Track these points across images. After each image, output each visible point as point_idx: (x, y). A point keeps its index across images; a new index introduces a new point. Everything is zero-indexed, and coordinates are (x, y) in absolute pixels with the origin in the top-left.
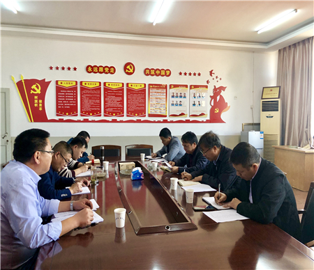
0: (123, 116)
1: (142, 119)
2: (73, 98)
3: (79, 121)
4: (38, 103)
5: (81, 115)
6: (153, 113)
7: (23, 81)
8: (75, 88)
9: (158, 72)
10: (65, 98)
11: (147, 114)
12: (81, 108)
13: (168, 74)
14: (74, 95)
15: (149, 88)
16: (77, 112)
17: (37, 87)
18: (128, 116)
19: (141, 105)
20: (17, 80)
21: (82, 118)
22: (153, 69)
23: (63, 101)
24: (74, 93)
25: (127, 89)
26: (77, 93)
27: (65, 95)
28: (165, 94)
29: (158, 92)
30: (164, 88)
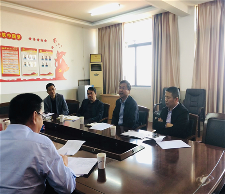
6: (7, 73)
9: (9, 36)
13: (19, 38)
15: (2, 50)
22: (4, 32)
28: (17, 56)
29: (10, 54)
30: (16, 50)
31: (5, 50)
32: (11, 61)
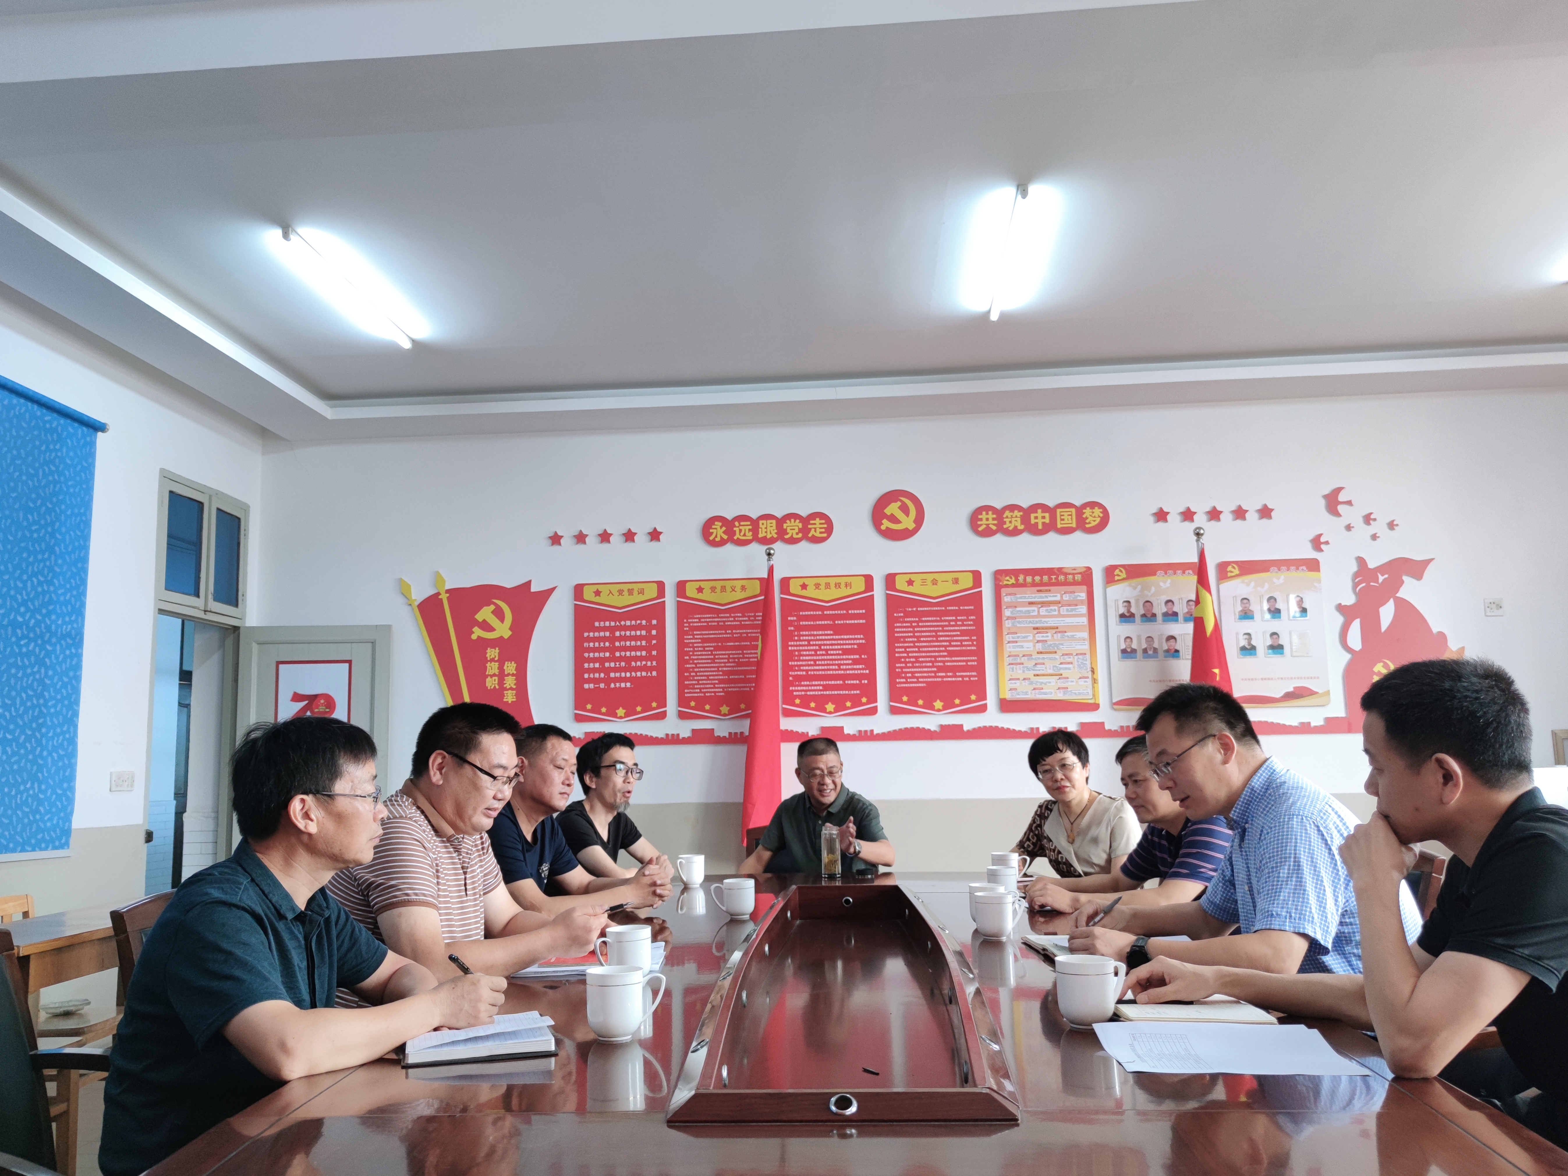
0: (873, 711)
1: (970, 722)
2: (648, 649)
3: (673, 740)
4: (502, 675)
5: (682, 716)
6: (1026, 692)
7: (444, 597)
8: (658, 611)
9: (1040, 519)
10: (612, 650)
11: (991, 701)
12: (681, 687)
13: (1092, 522)
14: (649, 638)
15: (998, 589)
16: (663, 703)
17: (499, 614)
18: (894, 711)
19: (960, 662)
20: (420, 593)
21: (685, 729)
22: (1012, 508)
23: (602, 661)
24: (649, 628)
25: (889, 599)
26: (661, 628)
27: (612, 640)
28: (1084, 609)
29: (1043, 604)
30: (1075, 583)
31: (1016, 585)
32: (1048, 636)
